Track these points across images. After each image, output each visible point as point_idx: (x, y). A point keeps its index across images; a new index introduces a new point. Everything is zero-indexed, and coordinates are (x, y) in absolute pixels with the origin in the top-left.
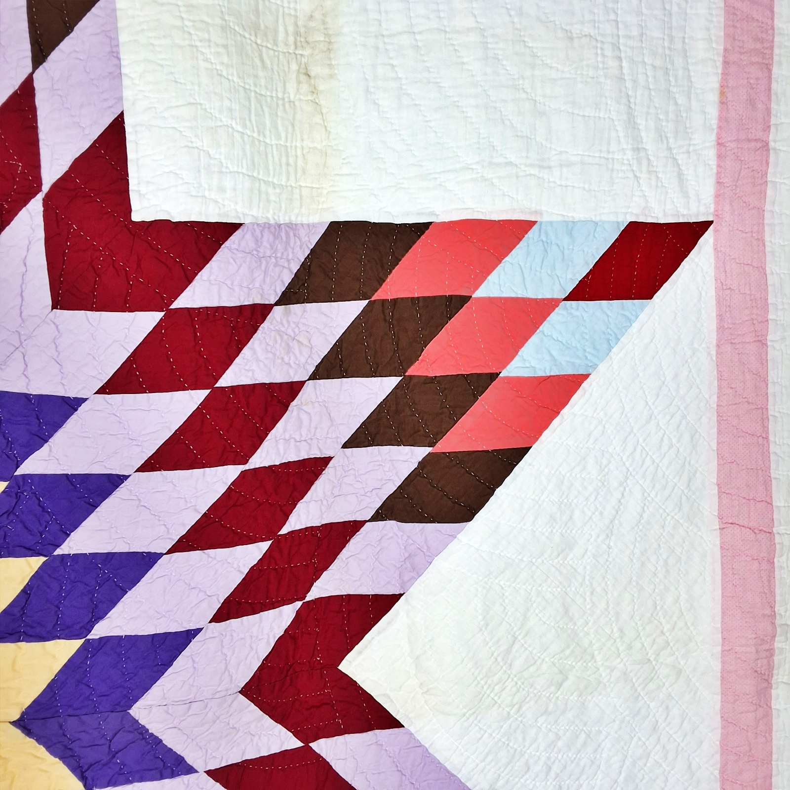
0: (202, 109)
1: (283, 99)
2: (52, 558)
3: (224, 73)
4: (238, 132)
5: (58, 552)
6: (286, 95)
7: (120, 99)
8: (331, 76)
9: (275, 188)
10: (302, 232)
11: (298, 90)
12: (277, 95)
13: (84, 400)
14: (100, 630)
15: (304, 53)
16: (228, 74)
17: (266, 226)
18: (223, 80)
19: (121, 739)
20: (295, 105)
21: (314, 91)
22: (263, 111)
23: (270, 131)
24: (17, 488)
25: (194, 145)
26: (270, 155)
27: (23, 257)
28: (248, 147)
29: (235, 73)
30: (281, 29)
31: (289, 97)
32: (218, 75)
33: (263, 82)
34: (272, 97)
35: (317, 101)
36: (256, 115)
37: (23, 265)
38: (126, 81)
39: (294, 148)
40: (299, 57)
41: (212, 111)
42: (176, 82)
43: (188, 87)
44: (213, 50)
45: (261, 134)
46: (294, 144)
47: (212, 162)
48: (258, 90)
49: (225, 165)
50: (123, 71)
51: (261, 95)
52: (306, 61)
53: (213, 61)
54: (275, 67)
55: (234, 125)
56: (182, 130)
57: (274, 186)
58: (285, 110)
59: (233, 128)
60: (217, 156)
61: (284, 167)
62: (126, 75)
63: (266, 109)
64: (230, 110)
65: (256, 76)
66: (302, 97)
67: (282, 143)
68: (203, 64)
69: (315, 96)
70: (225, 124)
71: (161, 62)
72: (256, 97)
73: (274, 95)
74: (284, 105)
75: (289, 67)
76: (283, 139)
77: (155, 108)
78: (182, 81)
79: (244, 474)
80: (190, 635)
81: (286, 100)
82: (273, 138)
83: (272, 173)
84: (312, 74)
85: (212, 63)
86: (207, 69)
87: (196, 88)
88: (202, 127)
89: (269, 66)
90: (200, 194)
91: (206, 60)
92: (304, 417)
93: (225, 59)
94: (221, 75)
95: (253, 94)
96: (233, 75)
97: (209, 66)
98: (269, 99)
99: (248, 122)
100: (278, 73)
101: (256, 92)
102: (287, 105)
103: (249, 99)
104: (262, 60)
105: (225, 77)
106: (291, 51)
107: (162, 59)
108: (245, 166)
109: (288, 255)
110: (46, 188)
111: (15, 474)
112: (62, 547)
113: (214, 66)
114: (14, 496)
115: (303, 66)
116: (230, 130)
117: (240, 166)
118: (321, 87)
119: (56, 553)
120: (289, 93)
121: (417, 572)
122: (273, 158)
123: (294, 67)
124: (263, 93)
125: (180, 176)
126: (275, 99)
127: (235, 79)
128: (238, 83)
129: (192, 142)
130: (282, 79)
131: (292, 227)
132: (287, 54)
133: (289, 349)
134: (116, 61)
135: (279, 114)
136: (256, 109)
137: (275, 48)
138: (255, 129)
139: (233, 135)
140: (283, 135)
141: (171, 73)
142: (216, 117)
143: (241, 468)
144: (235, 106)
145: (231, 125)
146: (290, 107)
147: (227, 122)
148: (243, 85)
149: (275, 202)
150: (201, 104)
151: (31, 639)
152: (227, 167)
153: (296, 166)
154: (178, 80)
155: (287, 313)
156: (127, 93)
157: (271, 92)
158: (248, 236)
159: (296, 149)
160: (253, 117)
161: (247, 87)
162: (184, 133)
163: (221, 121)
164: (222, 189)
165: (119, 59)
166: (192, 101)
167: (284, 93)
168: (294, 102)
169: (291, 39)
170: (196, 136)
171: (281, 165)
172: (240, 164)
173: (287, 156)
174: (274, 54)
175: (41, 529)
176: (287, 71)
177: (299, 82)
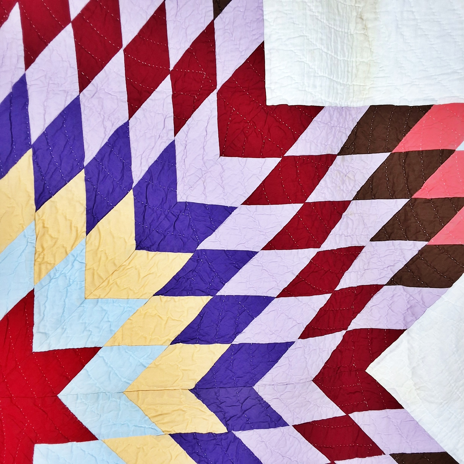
0: (307, 39)
1: (348, 33)
2: (215, 297)
3: (319, 18)
4: (325, 52)
5: (219, 294)
6: (349, 31)
7: (263, 34)
8: (376, 19)
9: (341, 86)
10: (353, 112)
11: (356, 27)
12: (344, 30)
13: (235, 208)
14: (239, 340)
15: (360, 6)
16: (321, 18)
17: (336, 108)
18: (319, 22)
19: (248, 403)
20: (353, 37)
21: (365, 28)
22: (337, 40)
23: (340, 52)
24: (197, 257)
25: (302, 60)
26: (339, 66)
27: (205, 126)
28: (329, 61)
29: (325, 18)
31: (350, 32)
32: (316, 19)
33: (338, 23)
34: (342, 32)
35: (366, 34)
36: (334, 43)
37: (205, 131)
38: (266, 24)
39: (351, 62)
40: (357, 8)
41: (312, 40)
42: (294, 23)
43: (300, 26)
44: (314, 4)
45: (336, 54)
46: (351, 60)
47: (311, 70)
48: (335, 28)
49: (317, 72)
50: (265, 17)
51: (337, 30)
52: (361, 10)
53: (314, 11)
54: (345, 14)
55: (323, 49)
56: (296, 51)
57: (341, 85)
58: (348, 40)
59: (322, 50)
60: (313, 67)
61: (346, 73)
62: (266, 20)
63: (339, 39)
64: (321, 39)
65: (335, 20)
66: (358, 32)
67: (346, 59)
68: (309, 13)
69: (365, 31)
70: (318, 47)
71: (285, 12)
72: (335, 32)
73: (343, 31)
74: (348, 36)
75: (351, 14)
76: (347, 56)
77: (281, 39)
78: (297, 23)
79: (318, 253)
80: (288, 345)
81: (349, 33)
82: (342, 56)
83: (340, 76)
84: (364, 18)
85: (313, 12)
86: (311, 15)
87: (304, 26)
88: (306, 49)
89: (341, 14)
90: (304, 89)
91: (311, 10)
92: (350, 222)
93: (320, 9)
94: (318, 19)
95: (333, 30)
96: (324, 19)
97: (312, 13)
98: (340, 33)
99: (330, 46)
100: (346, 18)
101: (334, 29)
102: (349, 37)
103: (331, 32)
104: (338, 9)
105: (319, 20)
106: (353, 5)
107: (286, 10)
108: (327, 72)
109: (345, 126)
110: (219, 87)
111: (197, 249)
112: (220, 291)
113: (314, 14)
114: (196, 261)
115: (359, 13)
116: (321, 51)
117: (325, 73)
118: (370, 25)
119: (217, 294)
120: (350, 30)
121: (416, 317)
122: (341, 67)
123: (354, 14)
124: (338, 29)
125: (294, 78)
126: (343, 33)
127: (325, 21)
128: (326, 23)
129: (301, 59)
130: (347, 21)
131: (348, 108)
132: (351, 6)
133: (343, 182)
134: (261, 12)
135: (345, 42)
136: (334, 39)
137: (345, 3)
138: (333, 51)
139: (322, 55)
140: (347, 54)
141: (292, 18)
142: (314, 44)
143: (317, 250)
144: (324, 37)
145: (321, 48)
146: (351, 38)
147: (319, 46)
148: (328, 24)
149: (341, 94)
150: (306, 36)
151: (203, 342)
152: (318, 73)
153: (352, 73)
154: (295, 22)
155: (343, 160)
156: (266, 31)
157: (342, 29)
158: (327, 114)
159: (353, 62)
160: (332, 44)
161: (330, 26)
162: (297, 54)
163: (316, 46)
164: (315, 86)
165: (263, 11)
166: (302, 34)
167: (348, 29)
168: (353, 35)
170: (303, 55)
171: (344, 72)
172: (325, 71)
173: (348, 67)
174: (344, 6)
175: (210, 280)
176: (350, 16)
177: (357, 23)
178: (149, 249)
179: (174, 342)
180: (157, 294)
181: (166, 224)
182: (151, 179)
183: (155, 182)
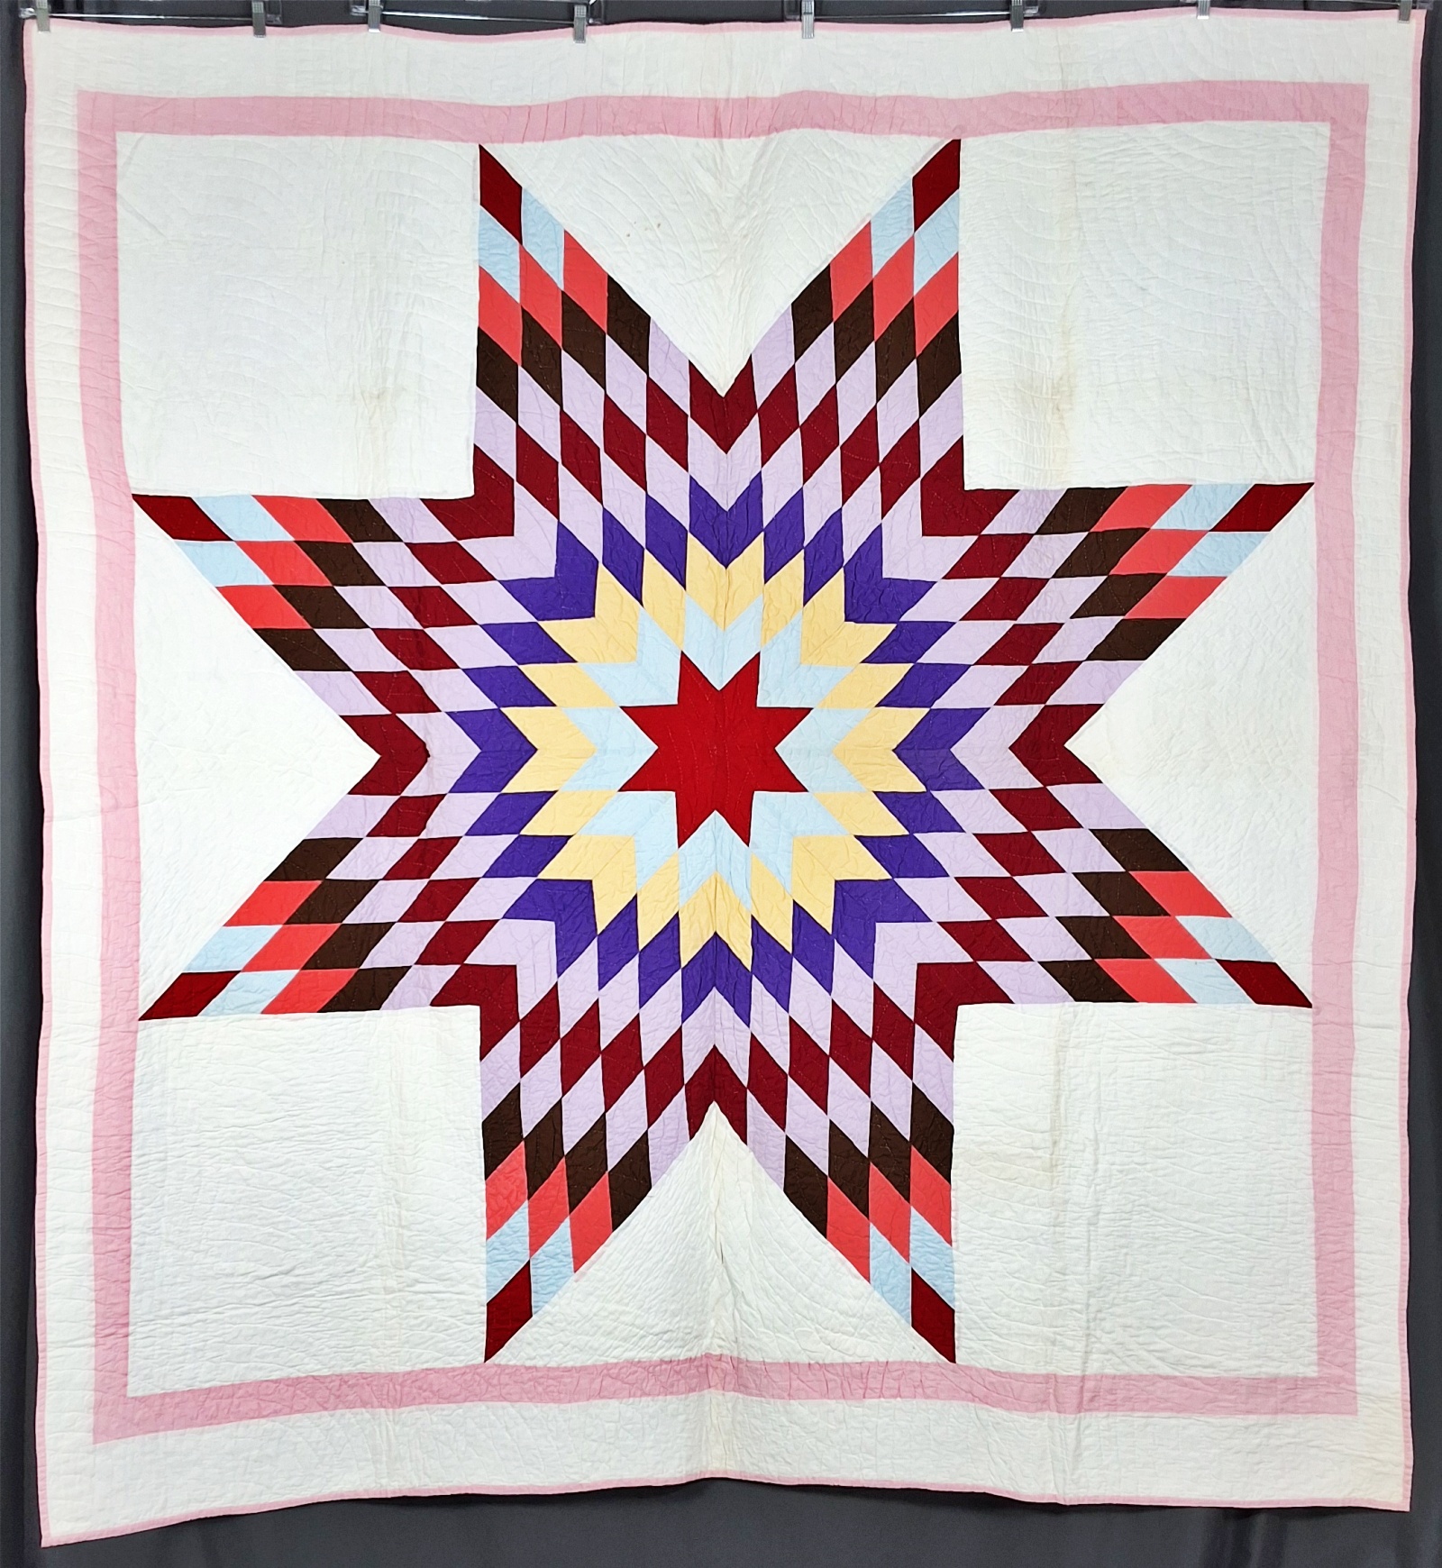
0: (1002, 431)
1: (1044, 423)
2: (916, 665)
3: (1015, 412)
4: (1021, 442)
7: (962, 429)
8: (1071, 409)
10: (1051, 495)
11: (1052, 418)
12: (1041, 421)
13: (935, 583)
14: (938, 705)
15: (1057, 398)
17: (1032, 491)
18: (1014, 416)
19: (948, 763)
20: (1050, 426)
21: (1061, 418)
22: (1033, 430)
23: (1037, 441)
24: (902, 627)
25: (998, 450)
26: (1036, 453)
27: (910, 510)
28: (1025, 449)
30: (1045, 386)
31: (1048, 423)
32: (1012, 413)
33: (1034, 415)
35: (1063, 423)
36: (1030, 433)
37: (909, 514)
38: (965, 420)
39: (1049, 449)
40: (1054, 400)
41: (1008, 432)
42: (990, 419)
43: (996, 421)
44: (1009, 401)
45: (1032, 442)
46: (1049, 447)
47: (1006, 458)
48: (1031, 419)
49: (1013, 459)
52: (1058, 402)
53: (1009, 407)
54: (1041, 407)
56: (992, 443)
57: (1037, 469)
58: (1045, 429)
60: (1009, 455)
61: (1043, 459)
62: (966, 416)
63: (1035, 429)
64: (1016, 431)
65: (1031, 412)
66: (1055, 421)
67: (1043, 446)
68: (1004, 409)
69: (1062, 420)
70: (1014, 438)
71: (984, 410)
73: (1039, 421)
74: (1044, 426)
75: (1048, 406)
76: (1044, 444)
77: (979, 433)
78: (993, 418)
79: (1014, 626)
80: (985, 710)
81: (1046, 423)
82: (1038, 444)
83: (1036, 462)
84: (1061, 408)
86: (1006, 411)
87: (1000, 421)
88: (1002, 441)
89: (1038, 406)
90: (1000, 475)
91: (1006, 406)
92: (1049, 599)
93: (1016, 405)
95: (1029, 422)
96: (1019, 412)
97: (1007, 409)
98: (1037, 423)
99: (1025, 436)
100: (1042, 409)
102: (1046, 426)
103: (1026, 424)
104: (1034, 404)
105: (1015, 414)
106: (1050, 397)
107: (984, 408)
108: (1023, 460)
109: (1042, 508)
110: (922, 475)
111: (901, 620)
112: (921, 658)
113: (1010, 410)
114: (901, 632)
115: (1056, 405)
116: (1016, 441)
117: (1021, 460)
118: (1066, 415)
119: (919, 662)
120: (1047, 420)
121: (1113, 689)
122: (1038, 454)
123: (1051, 405)
124: (1034, 420)
125: (990, 466)
126: (1040, 423)
127: (1021, 415)
128: (1022, 417)
130: (1044, 412)
131: (1046, 492)
132: (1048, 399)
133: (1041, 560)
134: (961, 411)
135: (1042, 431)
136: (1030, 429)
137: (1041, 396)
138: (1029, 440)
139: (1018, 444)
140: (1044, 442)
141: (988, 414)
142: (1010, 435)
143: (1013, 622)
144: (1020, 429)
145: (1017, 438)
146: (1048, 427)
148: (1024, 417)
149: (1038, 478)
150: (1002, 429)
151: (906, 706)
153: (1049, 458)
155: (1041, 539)
156: (966, 427)
158: (1022, 497)
160: (1028, 434)
161: (1026, 418)
162: (993, 445)
163: (1012, 437)
164: (1010, 472)
165: (963, 409)
166: (998, 428)
167: (1045, 419)
169: (1050, 391)
170: (999, 445)
171: (1041, 458)
172: (1020, 458)
173: (1045, 453)
174: (1041, 399)
175: (911, 649)
176: (1047, 408)
177: (1053, 414)
178: (857, 621)
179: (878, 705)
180: (863, 662)
181: (872, 598)
182: (860, 558)
183: (863, 561)
